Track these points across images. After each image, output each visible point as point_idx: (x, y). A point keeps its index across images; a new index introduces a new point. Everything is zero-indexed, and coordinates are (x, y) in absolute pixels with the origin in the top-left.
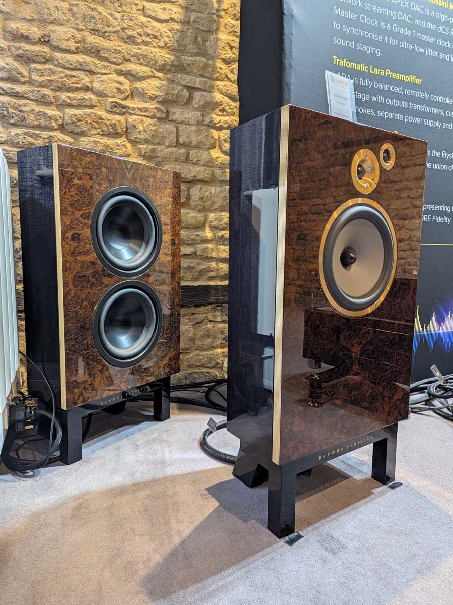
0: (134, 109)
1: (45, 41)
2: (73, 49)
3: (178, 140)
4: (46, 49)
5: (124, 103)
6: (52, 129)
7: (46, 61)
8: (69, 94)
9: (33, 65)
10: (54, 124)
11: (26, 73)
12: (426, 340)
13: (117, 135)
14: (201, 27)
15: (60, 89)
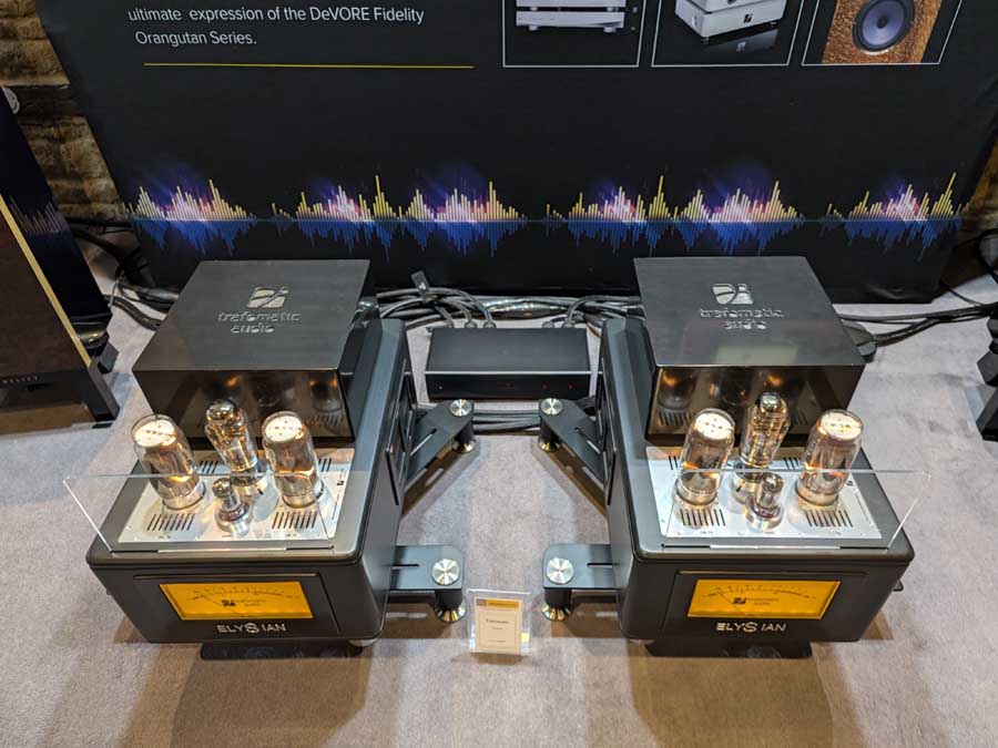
12: (407, 233)
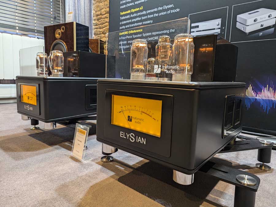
1: (101, 14)
4: (101, 16)
7: (101, 18)
8: (104, 25)
9: (100, 20)
10: (101, 33)
15: (102, 24)
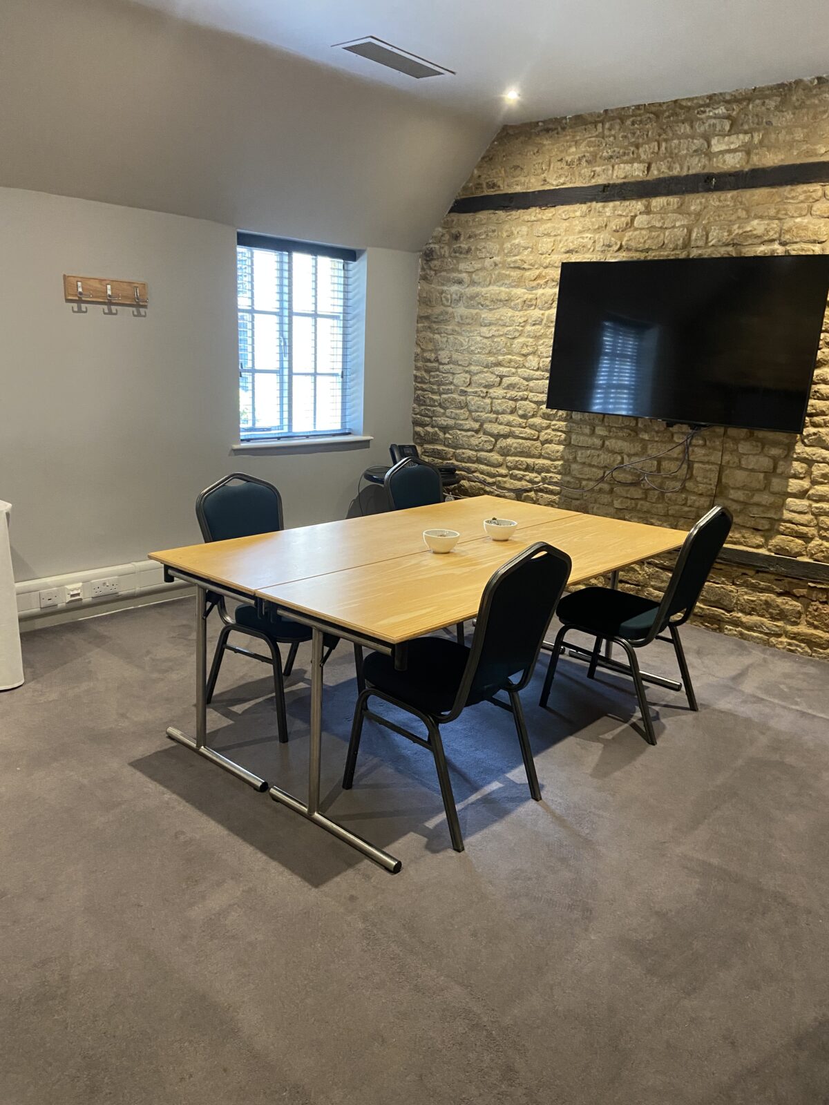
0: (470, 392)
2: (446, 362)
3: (492, 409)
5: (465, 389)
6: (435, 406)
11: (428, 378)
13: (462, 408)
14: (510, 337)
